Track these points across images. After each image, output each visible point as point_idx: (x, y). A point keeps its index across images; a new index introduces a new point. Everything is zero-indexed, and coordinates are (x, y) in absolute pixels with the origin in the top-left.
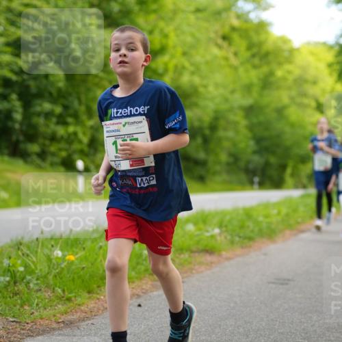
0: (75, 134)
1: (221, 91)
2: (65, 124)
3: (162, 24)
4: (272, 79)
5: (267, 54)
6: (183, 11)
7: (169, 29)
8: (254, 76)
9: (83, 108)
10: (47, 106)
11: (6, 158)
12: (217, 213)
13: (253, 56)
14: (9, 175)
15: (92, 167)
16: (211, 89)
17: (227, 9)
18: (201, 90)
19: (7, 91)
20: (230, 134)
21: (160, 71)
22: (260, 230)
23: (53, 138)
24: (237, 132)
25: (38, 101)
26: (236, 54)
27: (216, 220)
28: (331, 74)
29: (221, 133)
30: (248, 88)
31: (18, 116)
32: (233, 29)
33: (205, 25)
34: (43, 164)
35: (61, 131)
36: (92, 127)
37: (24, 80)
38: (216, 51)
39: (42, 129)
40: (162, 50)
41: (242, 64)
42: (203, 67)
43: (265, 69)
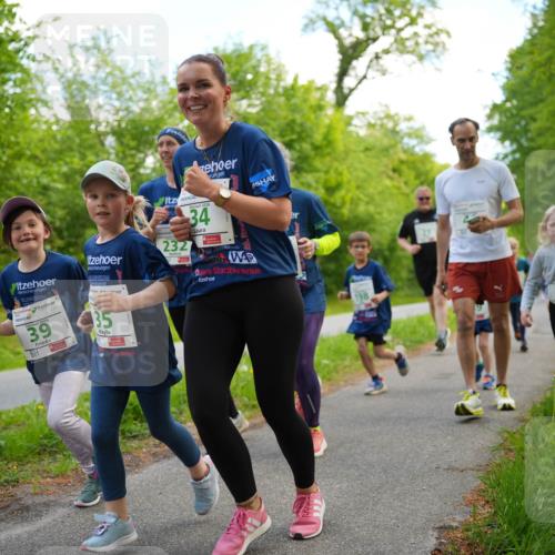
3: (336, 164)
6: (355, 152)
7: (343, 168)
16: (385, 215)
17: (394, 146)
18: (377, 217)
21: (338, 204)
26: (406, 183)
32: (402, 162)
33: (375, 161)
38: (388, 182)
40: (338, 186)
42: (377, 198)
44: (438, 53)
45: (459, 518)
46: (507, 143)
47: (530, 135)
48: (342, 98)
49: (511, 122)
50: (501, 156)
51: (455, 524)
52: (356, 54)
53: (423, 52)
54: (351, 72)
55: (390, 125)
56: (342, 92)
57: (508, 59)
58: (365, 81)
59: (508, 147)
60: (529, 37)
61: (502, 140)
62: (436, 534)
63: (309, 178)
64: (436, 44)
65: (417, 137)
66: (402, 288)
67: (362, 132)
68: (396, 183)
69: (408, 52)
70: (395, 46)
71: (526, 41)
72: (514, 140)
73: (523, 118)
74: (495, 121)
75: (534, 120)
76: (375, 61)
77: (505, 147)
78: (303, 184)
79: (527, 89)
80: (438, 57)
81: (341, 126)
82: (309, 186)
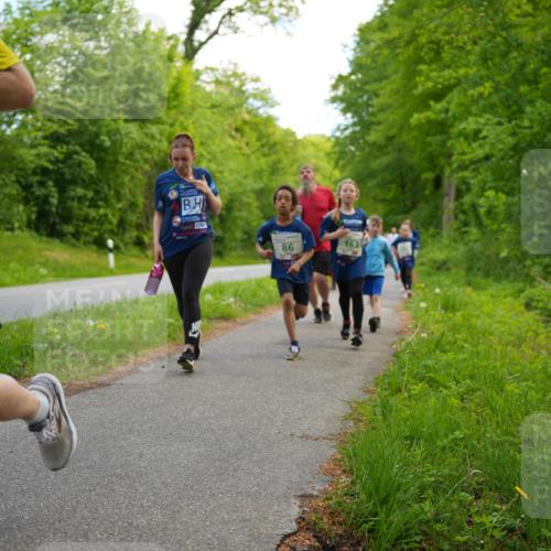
0: (106, 215)
1: (235, 176)
2: (97, 207)
3: (181, 118)
4: (281, 166)
5: (275, 144)
6: (202, 107)
7: (188, 122)
8: (264, 163)
9: (112, 192)
10: (80, 191)
11: (44, 238)
12: (231, 284)
13: (263, 146)
14: (48, 253)
15: (121, 245)
16: (226, 174)
17: (240, 105)
18: (218, 175)
19: (45, 179)
20: (244, 214)
22: (270, 298)
23: (86, 220)
24: (250, 212)
25: (73, 187)
26: (247, 144)
27: (231, 290)
28: (329, 163)
29: (236, 213)
30: (259, 174)
31: (54, 201)
32: (245, 122)
33: (221, 119)
34: (77, 244)
35: (93, 213)
36: (120, 209)
37: (59, 168)
38: (230, 141)
39: (76, 212)
41: (253, 152)
42: (219, 155)
43: (273, 157)
44: (290, 18)
45: (318, 487)
46: (349, 115)
47: (370, 109)
48: (191, 51)
49: (355, 95)
50: (342, 127)
51: (315, 493)
52: (209, 8)
53: (276, 14)
54: (203, 26)
55: (237, 84)
56: (192, 45)
57: (357, 32)
58: (216, 36)
59: (349, 119)
60: (379, 14)
61: (345, 111)
62: (298, 503)
63: (154, 129)
64: (290, 8)
65: (262, 99)
66: (236, 249)
67: (209, 88)
68: (237, 143)
69: (261, 13)
70: (249, 4)
71: (376, 17)
72: (356, 113)
73: (366, 92)
74: (340, 92)
75: (377, 95)
76: (227, 17)
77: (346, 119)
78: (146, 135)
79: (373, 65)
80: (290, 21)
81: (190, 79)
82: (153, 137)
